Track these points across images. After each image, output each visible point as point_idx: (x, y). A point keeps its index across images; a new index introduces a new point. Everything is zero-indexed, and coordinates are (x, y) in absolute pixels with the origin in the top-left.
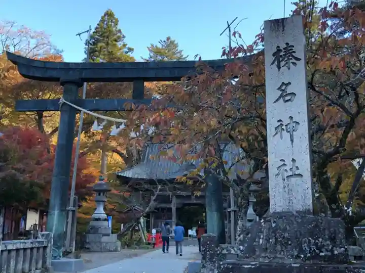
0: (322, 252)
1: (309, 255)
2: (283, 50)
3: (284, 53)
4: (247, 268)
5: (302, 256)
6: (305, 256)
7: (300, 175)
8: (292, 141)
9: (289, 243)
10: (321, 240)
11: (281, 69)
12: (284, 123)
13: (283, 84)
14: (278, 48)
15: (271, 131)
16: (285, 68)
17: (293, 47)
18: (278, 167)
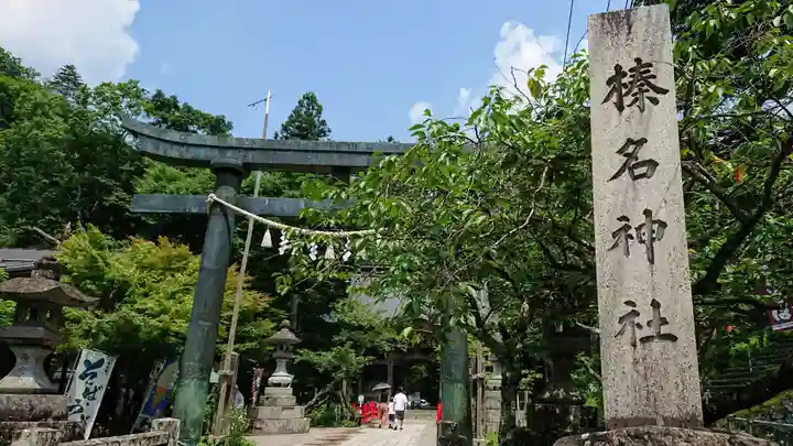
2: (629, 74)
3: (630, 79)
7: (671, 337)
8: (651, 261)
11: (624, 112)
12: (634, 224)
13: (630, 142)
14: (618, 68)
15: (602, 241)
16: (635, 108)
17: (650, 65)
18: (621, 318)
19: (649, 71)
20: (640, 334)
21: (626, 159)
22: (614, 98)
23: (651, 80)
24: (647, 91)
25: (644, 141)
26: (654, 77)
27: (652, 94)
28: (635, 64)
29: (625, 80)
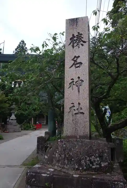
0: (94, 165)
1: (85, 168)
2: (76, 37)
3: (76, 38)
4: (44, 176)
5: (81, 168)
6: (83, 169)
7: (83, 113)
8: (79, 91)
9: (73, 159)
10: (93, 157)
11: (74, 48)
12: (75, 81)
13: (75, 57)
14: (73, 35)
15: (66, 85)
16: (77, 47)
17: (82, 34)
18: (70, 108)
19: (81, 36)
20: (75, 112)
21: (74, 62)
22: (72, 44)
23: (82, 39)
24: (81, 42)
25: (79, 57)
26: (83, 38)
27: (82, 43)
28: (77, 34)
29: (75, 39)
